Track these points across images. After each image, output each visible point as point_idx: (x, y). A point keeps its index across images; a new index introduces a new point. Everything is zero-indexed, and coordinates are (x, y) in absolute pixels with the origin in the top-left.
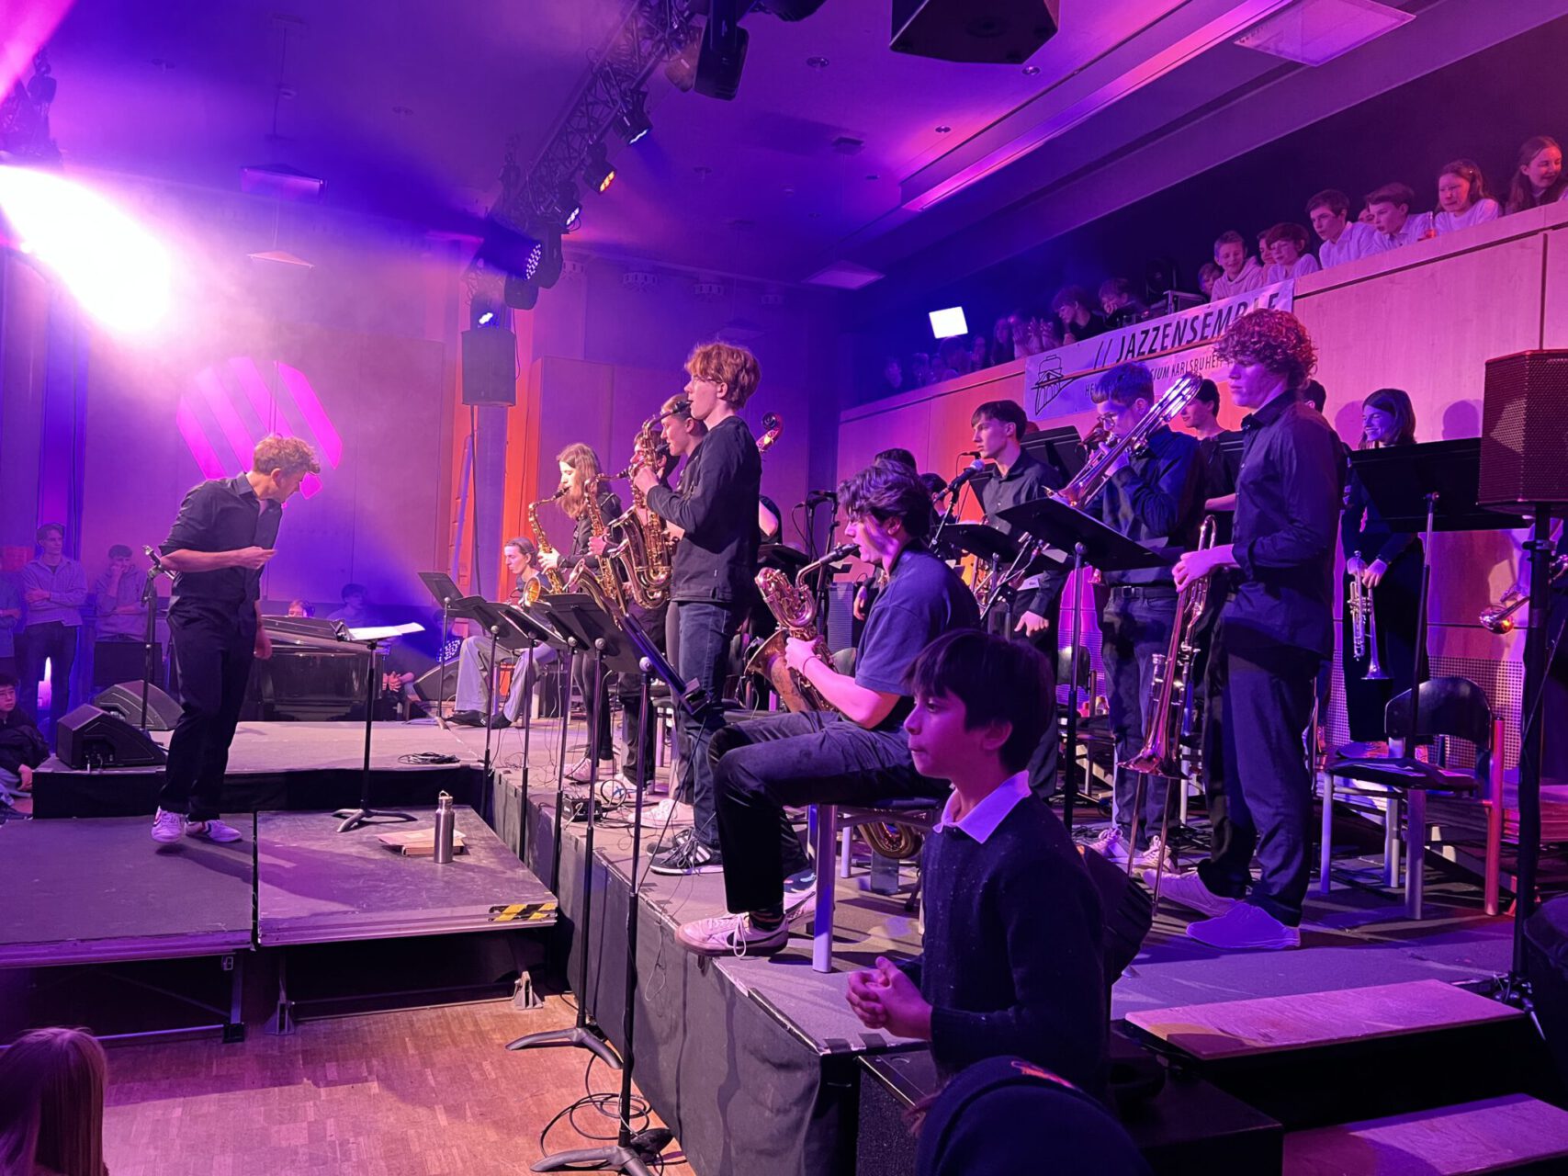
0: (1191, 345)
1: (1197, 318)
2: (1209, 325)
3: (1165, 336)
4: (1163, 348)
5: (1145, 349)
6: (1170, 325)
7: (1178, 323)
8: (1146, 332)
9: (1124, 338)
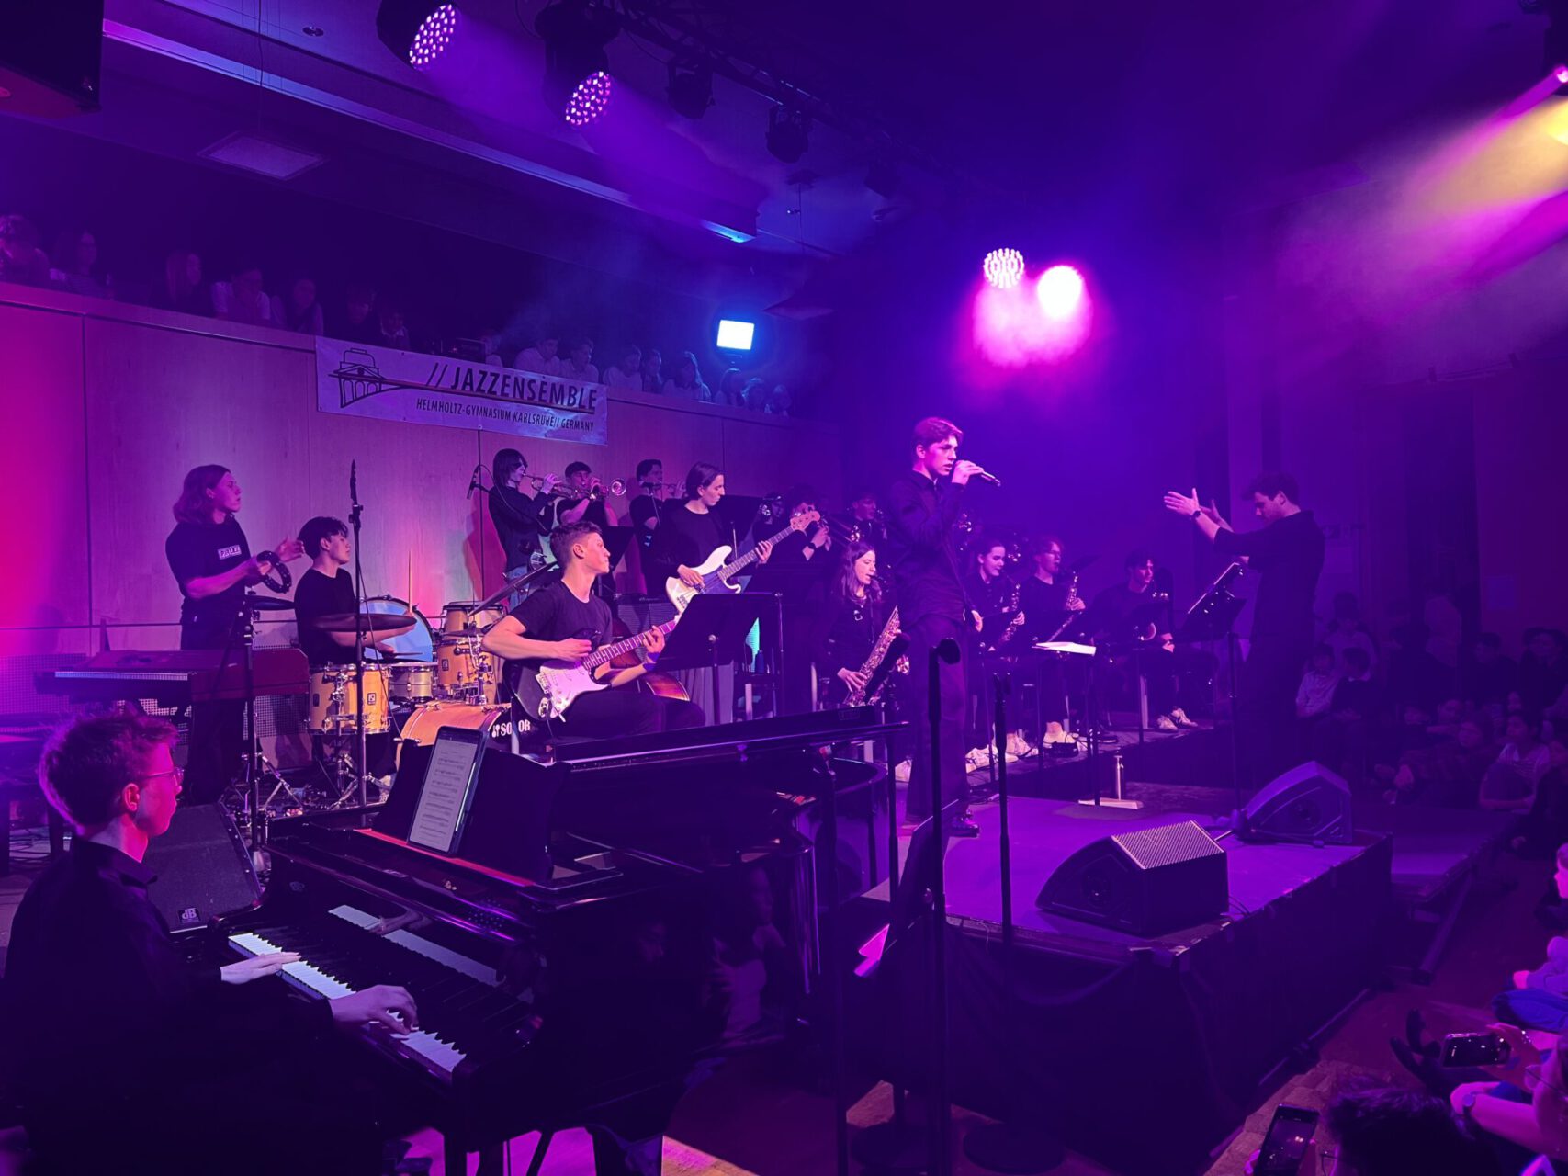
0: (531, 401)
2: (545, 392)
3: (504, 385)
4: (503, 393)
5: (486, 387)
6: (509, 377)
7: (516, 379)
8: (484, 374)
9: (459, 369)
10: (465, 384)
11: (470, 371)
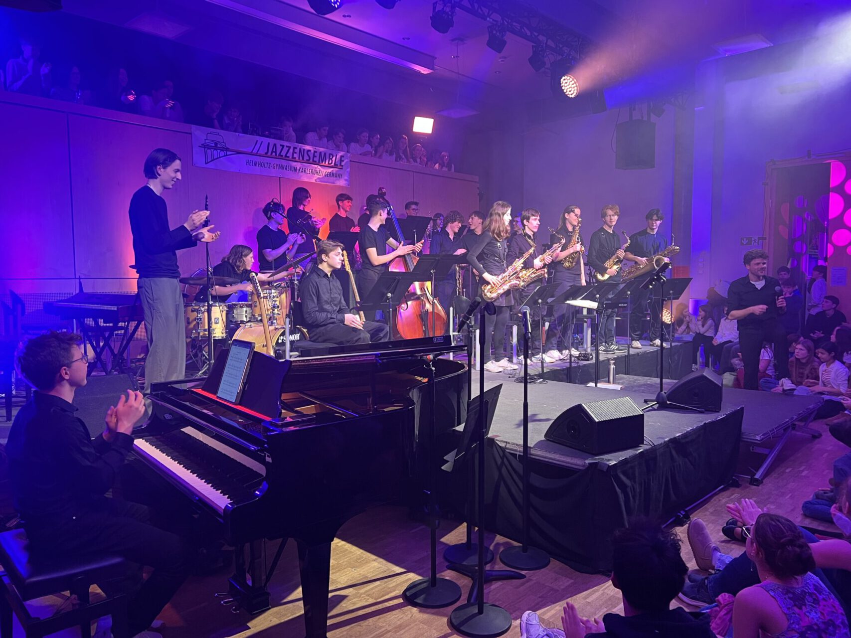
0: (308, 162)
1: (310, 151)
2: (316, 157)
3: (294, 152)
4: (293, 157)
5: (283, 153)
6: (296, 148)
7: (300, 149)
9: (269, 144)
10: (272, 152)
11: (275, 145)
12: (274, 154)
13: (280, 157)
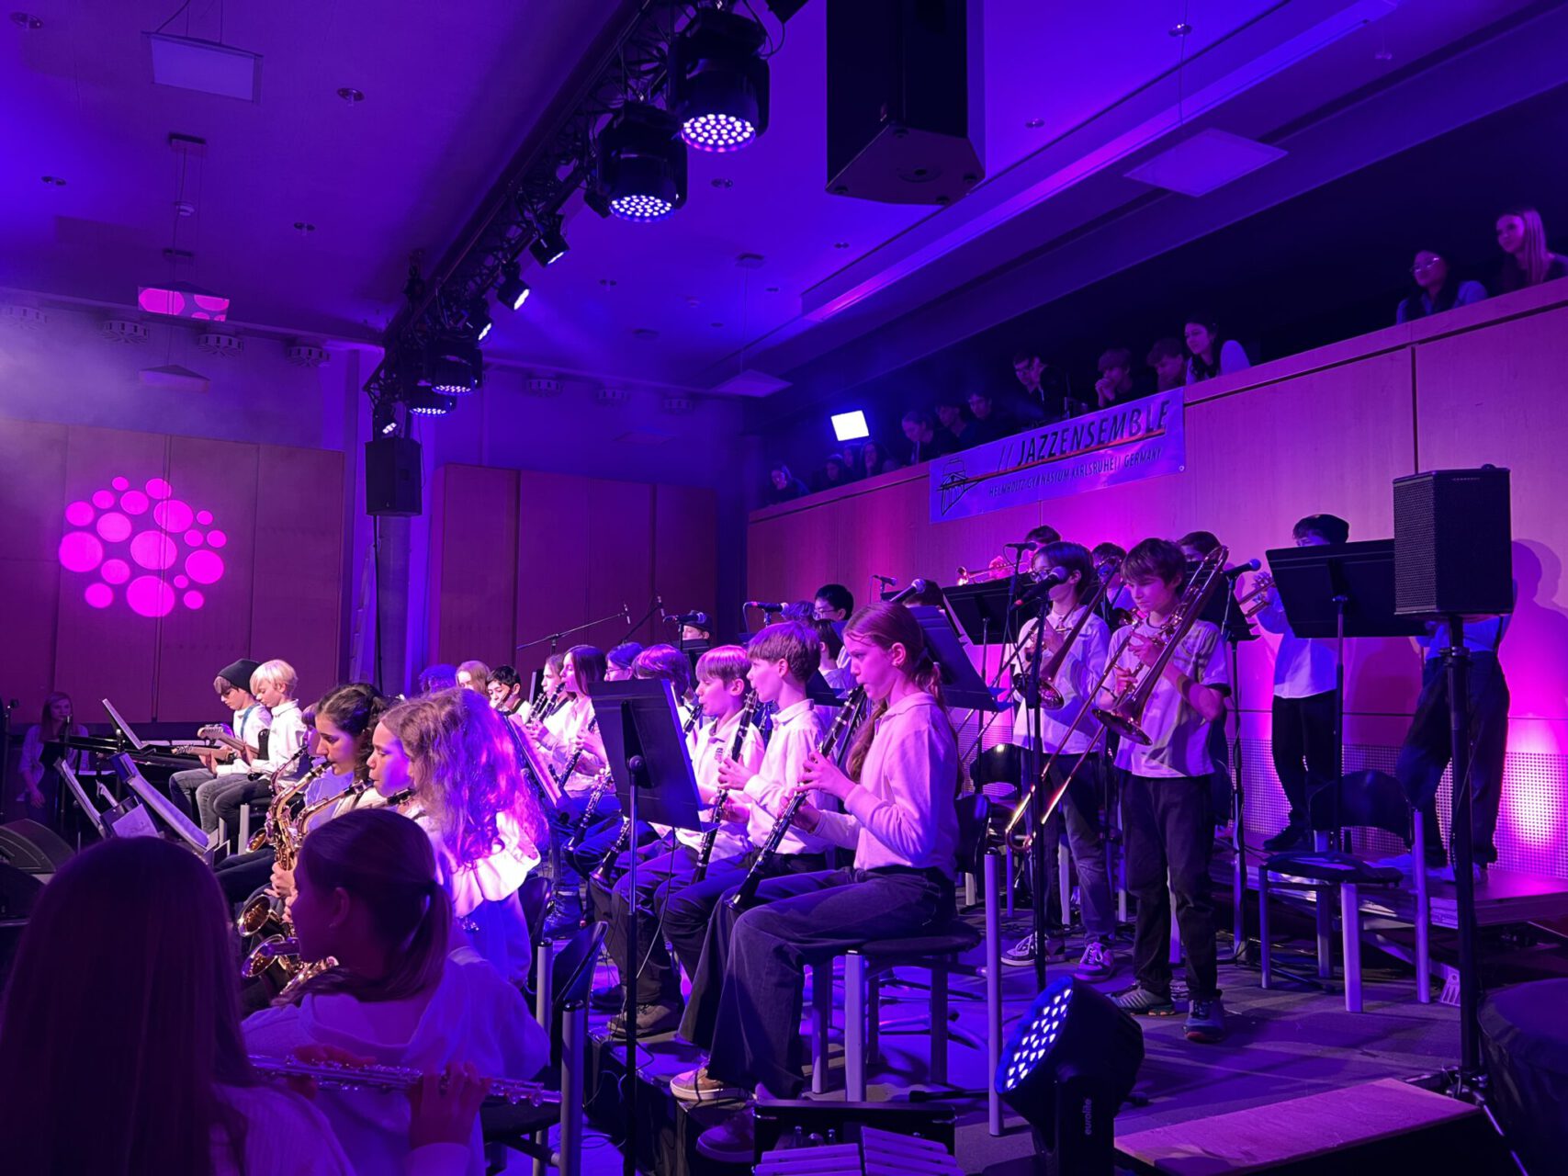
0: (1089, 449)
1: (1093, 423)
2: (1105, 431)
3: (1063, 440)
4: (1062, 452)
5: (1045, 452)
6: (1067, 430)
7: (1075, 428)
8: (1045, 436)
9: (1024, 442)
10: (1029, 455)
11: (1033, 440)
12: (1031, 457)
13: (1040, 461)
